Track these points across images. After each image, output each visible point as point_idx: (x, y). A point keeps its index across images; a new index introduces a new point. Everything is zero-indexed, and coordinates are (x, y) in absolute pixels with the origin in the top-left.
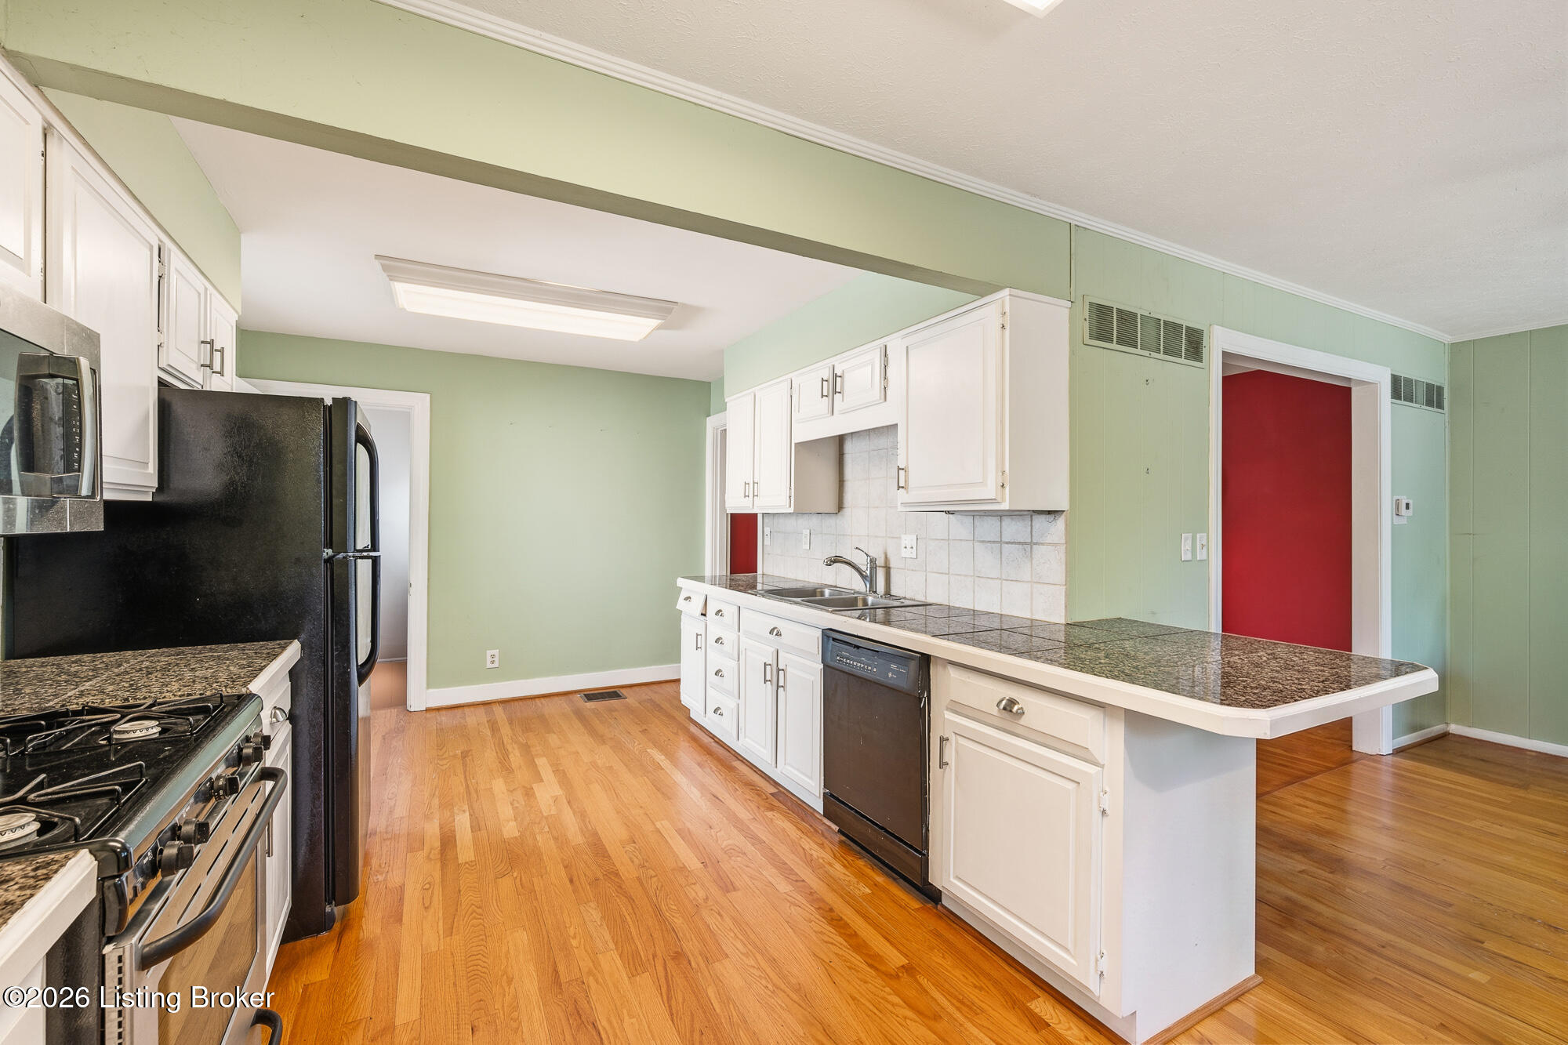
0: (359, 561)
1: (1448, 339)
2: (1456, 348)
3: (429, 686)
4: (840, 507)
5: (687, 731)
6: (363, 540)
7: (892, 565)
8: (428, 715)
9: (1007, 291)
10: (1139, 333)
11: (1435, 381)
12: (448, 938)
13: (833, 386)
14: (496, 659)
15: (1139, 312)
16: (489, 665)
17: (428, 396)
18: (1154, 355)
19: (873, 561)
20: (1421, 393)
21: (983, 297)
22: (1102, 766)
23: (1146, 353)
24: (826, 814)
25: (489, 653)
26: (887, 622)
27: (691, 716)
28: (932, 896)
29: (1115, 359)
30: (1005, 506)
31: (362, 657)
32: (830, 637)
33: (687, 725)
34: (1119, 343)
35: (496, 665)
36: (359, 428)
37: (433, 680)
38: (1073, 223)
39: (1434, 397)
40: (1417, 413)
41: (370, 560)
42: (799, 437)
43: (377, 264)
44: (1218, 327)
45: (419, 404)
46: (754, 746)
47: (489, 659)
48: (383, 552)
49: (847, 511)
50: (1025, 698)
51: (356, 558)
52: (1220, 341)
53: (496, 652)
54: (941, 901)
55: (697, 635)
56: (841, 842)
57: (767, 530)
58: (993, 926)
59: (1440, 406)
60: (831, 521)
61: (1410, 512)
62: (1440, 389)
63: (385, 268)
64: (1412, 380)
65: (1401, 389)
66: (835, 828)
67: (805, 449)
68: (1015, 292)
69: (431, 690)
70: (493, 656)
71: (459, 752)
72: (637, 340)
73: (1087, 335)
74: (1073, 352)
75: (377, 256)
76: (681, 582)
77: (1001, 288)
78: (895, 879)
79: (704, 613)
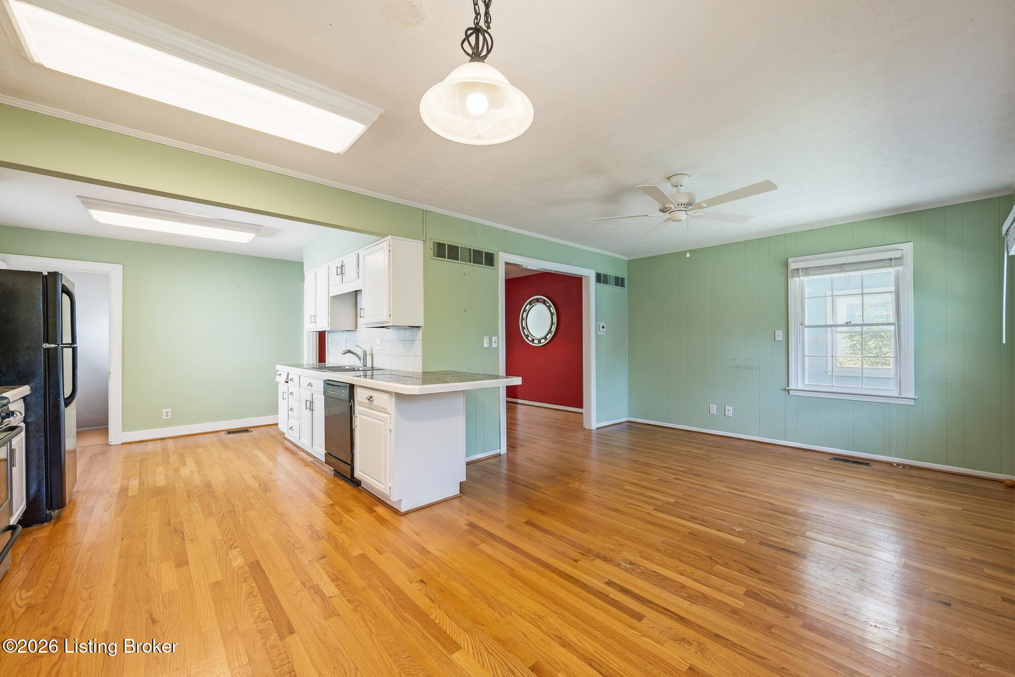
0: (65, 349)
1: (626, 258)
2: (630, 262)
3: (123, 431)
4: (356, 328)
5: (283, 444)
6: (67, 339)
7: (373, 354)
8: (123, 446)
9: (389, 237)
10: (460, 256)
11: (620, 275)
12: (116, 518)
13: (341, 270)
14: (170, 414)
15: (460, 246)
16: (165, 418)
17: (122, 265)
18: (469, 263)
19: (365, 352)
20: (613, 281)
21: (383, 237)
22: (390, 414)
23: (464, 263)
24: (326, 462)
25: (165, 411)
26: (372, 377)
27: (286, 436)
28: (357, 483)
29: (446, 264)
30: (390, 324)
31: (67, 392)
32: (328, 384)
33: (283, 441)
34: (448, 258)
35: (169, 417)
36: (63, 286)
37: (125, 428)
38: (424, 209)
39: (619, 282)
40: (609, 289)
41: (71, 349)
42: (332, 294)
43: (79, 200)
44: (502, 253)
45: (115, 271)
46: (304, 443)
47: (165, 414)
48: (79, 344)
49: (358, 329)
50: (375, 395)
51: (63, 347)
52: (502, 258)
53: (169, 410)
54: (361, 485)
55: (284, 392)
56: (334, 474)
57: (330, 340)
58: (371, 487)
59: (623, 285)
60: (352, 334)
61: (605, 329)
62: (623, 279)
63: (83, 202)
64: (607, 275)
65: (601, 278)
66: (333, 469)
67: (337, 299)
68: (393, 237)
69: (125, 433)
70: (167, 413)
71: (139, 459)
72: (246, 242)
73: (432, 254)
74: (425, 262)
75: (78, 196)
76: (278, 367)
77: (388, 235)
78: (348, 482)
79: (287, 381)
